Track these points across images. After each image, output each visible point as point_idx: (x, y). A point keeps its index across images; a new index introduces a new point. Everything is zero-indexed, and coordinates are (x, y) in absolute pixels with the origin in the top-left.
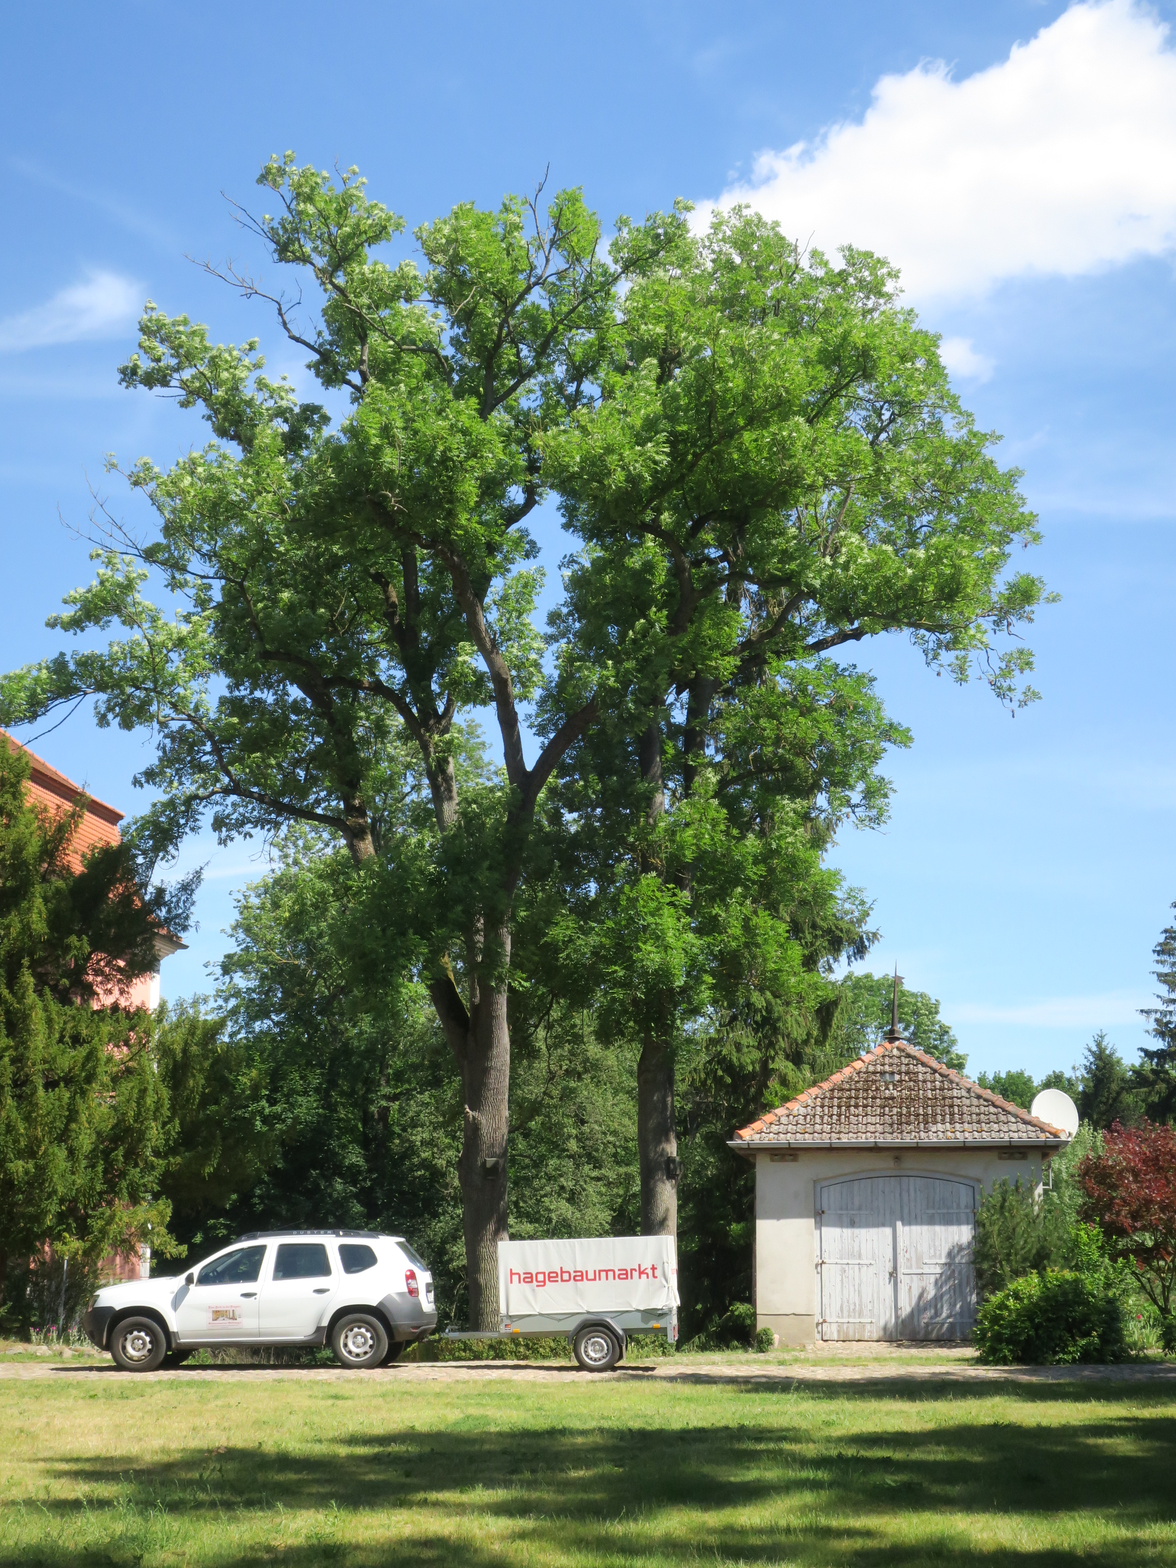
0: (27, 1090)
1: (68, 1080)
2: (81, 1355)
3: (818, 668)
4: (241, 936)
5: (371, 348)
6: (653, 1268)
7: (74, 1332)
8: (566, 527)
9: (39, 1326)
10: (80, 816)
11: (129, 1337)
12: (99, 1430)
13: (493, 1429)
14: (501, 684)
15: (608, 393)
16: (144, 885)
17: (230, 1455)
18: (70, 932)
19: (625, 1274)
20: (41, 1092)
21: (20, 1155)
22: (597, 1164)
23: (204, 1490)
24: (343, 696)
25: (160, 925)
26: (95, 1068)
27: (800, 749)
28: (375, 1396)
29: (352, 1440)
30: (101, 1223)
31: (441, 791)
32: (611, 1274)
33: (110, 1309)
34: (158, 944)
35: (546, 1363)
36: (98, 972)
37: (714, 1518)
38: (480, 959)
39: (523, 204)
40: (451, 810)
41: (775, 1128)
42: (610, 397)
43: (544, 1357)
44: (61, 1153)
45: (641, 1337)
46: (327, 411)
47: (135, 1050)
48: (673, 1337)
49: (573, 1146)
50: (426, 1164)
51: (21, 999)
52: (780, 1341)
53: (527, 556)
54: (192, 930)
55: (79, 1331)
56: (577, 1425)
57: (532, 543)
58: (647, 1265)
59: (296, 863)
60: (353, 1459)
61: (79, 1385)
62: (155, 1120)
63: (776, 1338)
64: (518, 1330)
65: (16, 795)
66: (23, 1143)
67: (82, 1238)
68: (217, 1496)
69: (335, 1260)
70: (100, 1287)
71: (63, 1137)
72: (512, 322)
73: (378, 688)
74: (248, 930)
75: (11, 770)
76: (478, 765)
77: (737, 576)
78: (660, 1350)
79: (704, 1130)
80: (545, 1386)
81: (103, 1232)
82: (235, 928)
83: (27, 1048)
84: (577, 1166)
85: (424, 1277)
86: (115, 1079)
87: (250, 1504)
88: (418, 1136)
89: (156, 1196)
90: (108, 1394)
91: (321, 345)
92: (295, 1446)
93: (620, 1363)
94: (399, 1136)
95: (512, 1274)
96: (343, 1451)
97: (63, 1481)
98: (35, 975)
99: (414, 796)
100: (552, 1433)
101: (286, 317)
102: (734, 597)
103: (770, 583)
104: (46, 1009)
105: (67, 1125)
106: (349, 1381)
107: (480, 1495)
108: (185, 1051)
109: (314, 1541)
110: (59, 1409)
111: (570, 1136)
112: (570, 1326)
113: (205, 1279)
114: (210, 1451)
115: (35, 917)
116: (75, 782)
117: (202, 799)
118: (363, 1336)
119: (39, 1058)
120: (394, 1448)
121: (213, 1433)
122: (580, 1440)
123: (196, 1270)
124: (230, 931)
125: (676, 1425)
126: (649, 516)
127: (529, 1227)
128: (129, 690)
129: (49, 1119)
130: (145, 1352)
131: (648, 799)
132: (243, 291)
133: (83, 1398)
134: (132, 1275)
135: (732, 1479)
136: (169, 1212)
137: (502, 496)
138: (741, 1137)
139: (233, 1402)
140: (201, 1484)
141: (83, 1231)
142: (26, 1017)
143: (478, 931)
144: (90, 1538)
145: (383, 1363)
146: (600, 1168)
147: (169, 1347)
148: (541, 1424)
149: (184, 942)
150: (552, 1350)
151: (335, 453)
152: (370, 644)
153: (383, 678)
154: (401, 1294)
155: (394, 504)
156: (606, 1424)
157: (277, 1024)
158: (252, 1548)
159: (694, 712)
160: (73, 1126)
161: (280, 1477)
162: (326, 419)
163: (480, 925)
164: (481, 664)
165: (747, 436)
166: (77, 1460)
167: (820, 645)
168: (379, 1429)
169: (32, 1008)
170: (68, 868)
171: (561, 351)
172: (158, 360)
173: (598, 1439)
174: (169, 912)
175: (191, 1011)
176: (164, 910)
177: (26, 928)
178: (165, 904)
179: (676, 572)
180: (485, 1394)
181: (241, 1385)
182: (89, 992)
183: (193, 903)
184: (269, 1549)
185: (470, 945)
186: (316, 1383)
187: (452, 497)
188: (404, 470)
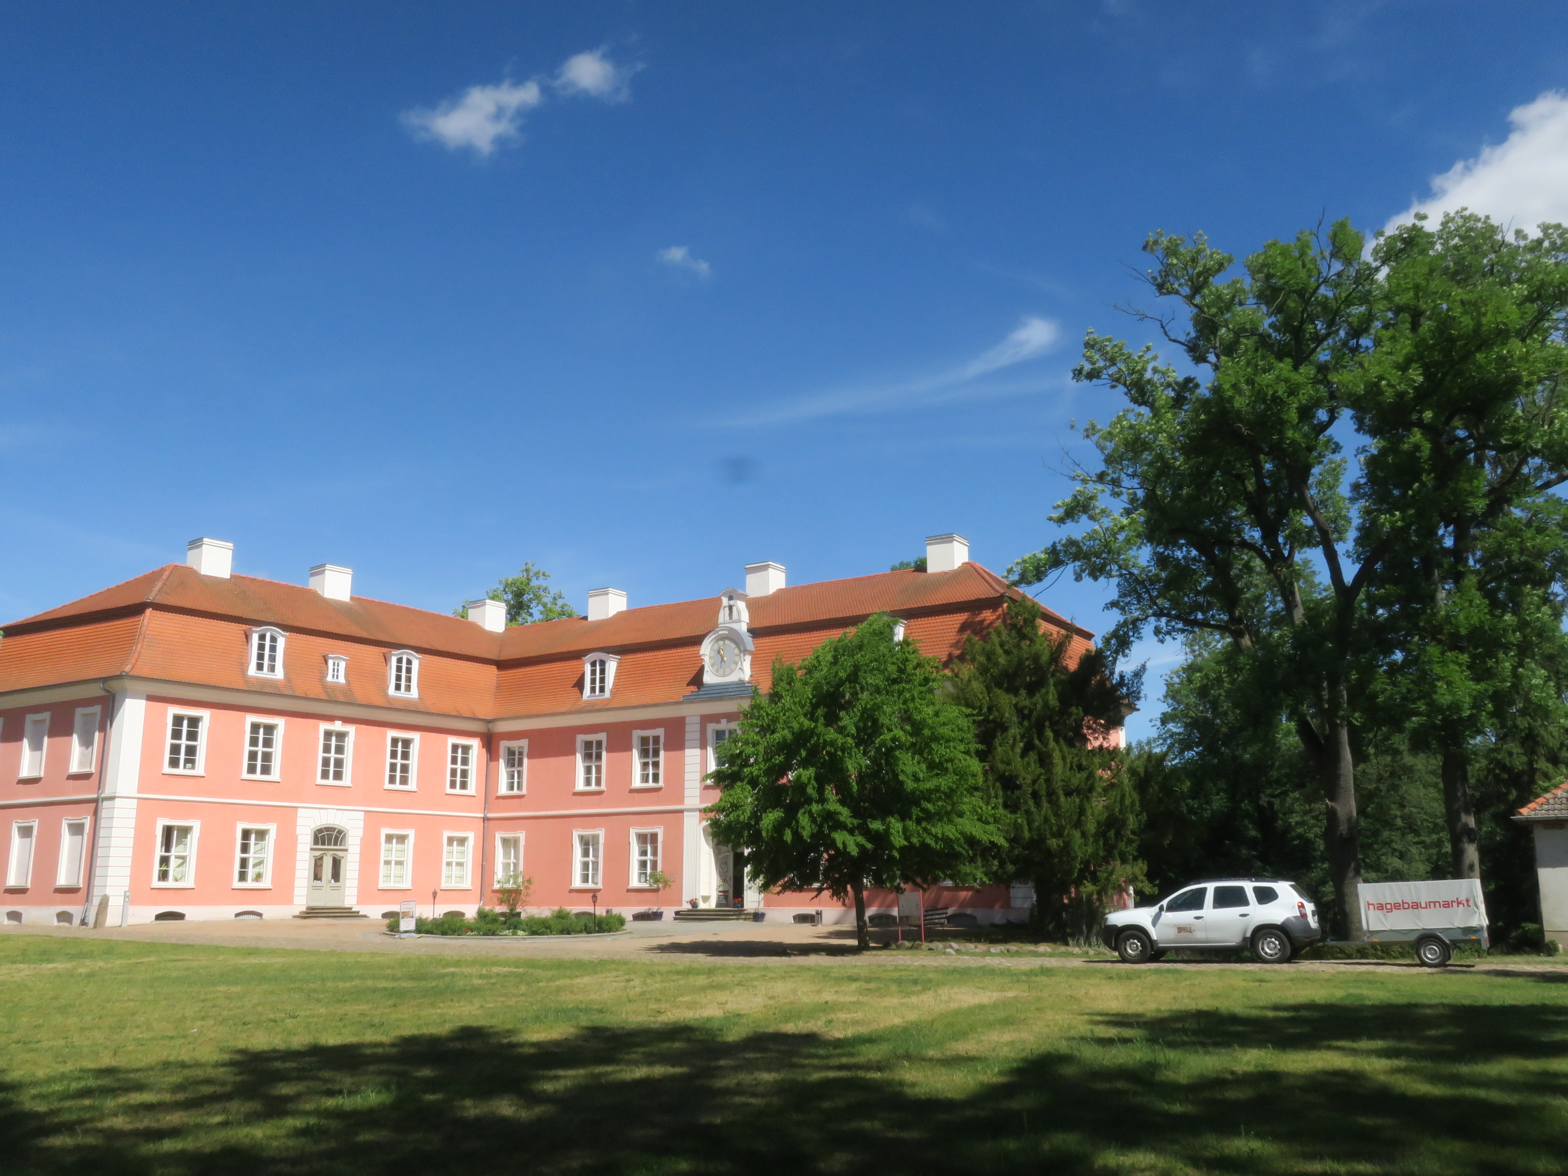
0: (1054, 798)
1: (1078, 791)
2: (1099, 953)
3: (1546, 501)
4: (1170, 701)
5: (1220, 339)
6: (1468, 901)
7: (1094, 940)
8: (1358, 430)
9: (1073, 936)
10: (1071, 637)
11: (1128, 943)
12: (1117, 998)
13: (1368, 1003)
14: (1324, 534)
15: (1378, 342)
16: (1112, 673)
17: (1200, 1014)
18: (1071, 705)
19: (1447, 905)
20: (1062, 799)
21: (1054, 836)
22: (1417, 833)
23: (1187, 1035)
24: (1222, 550)
25: (1123, 698)
26: (1093, 784)
27: (1540, 555)
28: (1286, 980)
29: (1276, 1008)
30: (1105, 875)
31: (1290, 605)
32: (1437, 904)
33: (1115, 926)
34: (1124, 710)
35: (1398, 962)
36: (1089, 728)
37: (1534, 1065)
38: (1326, 706)
39: (1311, 234)
40: (1299, 615)
41: (1545, 807)
42: (1379, 345)
43: (1395, 958)
44: (1077, 834)
45: (1462, 945)
46: (1198, 380)
47: (1115, 772)
48: (1485, 945)
49: (1399, 822)
50: (1300, 837)
51: (1046, 745)
52: (1564, 949)
53: (1334, 452)
54: (1143, 700)
55: (1097, 939)
56: (1425, 1001)
57: (1337, 444)
58: (1463, 898)
59: (1200, 655)
60: (1276, 1020)
61: (1101, 971)
62: (1132, 813)
63: (1560, 946)
64: (1376, 940)
65: (1034, 628)
66: (1055, 829)
67: (1095, 884)
68: (1194, 1039)
69: (1251, 896)
70: (1106, 914)
71: (1078, 824)
72: (1309, 309)
73: (1245, 545)
74: (1173, 698)
75: (1029, 613)
76: (1313, 585)
77: (1481, 447)
78: (1476, 954)
79: (1492, 810)
80: (1399, 976)
81: (1107, 879)
82: (1165, 697)
83: (1052, 774)
84: (1403, 835)
85: (1310, 907)
86: (1105, 790)
87: (1216, 1044)
88: (1294, 819)
89: (1135, 859)
90: (1119, 976)
91: (1189, 342)
92: (1239, 1009)
93: (1448, 963)
94: (1282, 819)
95: (1369, 904)
96: (1271, 1014)
97: (1100, 1027)
98: (1054, 731)
99: (1271, 609)
100: (1409, 1006)
101: (1166, 328)
102: (1480, 461)
103: (1502, 449)
104: (1061, 750)
105: (1079, 818)
106: (1268, 971)
107: (1364, 1044)
108: (1146, 772)
109: (1260, 1069)
110: (1091, 985)
111: (1396, 816)
112: (1413, 937)
113: (1171, 908)
114: (1186, 1012)
115: (1051, 697)
116: (1067, 618)
117: (1141, 620)
118: (1274, 943)
119: (1059, 779)
120: (1304, 1013)
121: (1186, 1000)
122: (1429, 1011)
123: (1165, 903)
124: (1162, 699)
125: (1496, 1003)
126: (1414, 417)
127: (1373, 875)
128: (1094, 559)
129: (1068, 814)
130: (1138, 952)
131: (1432, 598)
132: (1138, 317)
133: (1105, 979)
134: (1124, 907)
135: (1543, 1039)
136: (1145, 868)
137: (1314, 416)
138: (1520, 814)
139: (1196, 982)
140: (1184, 1031)
141: (1095, 880)
142: (1050, 756)
143: (1324, 689)
144: (1121, 1061)
145: (1288, 960)
146: (1419, 836)
147: (1152, 949)
148: (1401, 1000)
149: (1137, 707)
150: (1400, 953)
151: (1205, 404)
152: (1236, 518)
153: (1246, 537)
154: (1296, 917)
155: (1245, 431)
156: (1445, 1001)
157: (1197, 753)
158: (1222, 1072)
159: (1459, 537)
160: (1083, 818)
161: (1232, 1028)
162: (1197, 386)
163: (1325, 684)
164: (1308, 521)
165: (1480, 357)
166: (1107, 1015)
167: (1548, 485)
168: (1291, 1001)
169: (1053, 750)
170: (1066, 668)
171: (1343, 321)
172: (1094, 363)
173: (1441, 1010)
174: (1128, 689)
175: (1146, 748)
176: (1125, 689)
177: (1046, 704)
178: (1125, 685)
179: (1437, 449)
180: (1358, 979)
181: (1201, 973)
182: (1085, 740)
183: (1142, 684)
184: (1233, 1073)
185: (1320, 698)
186: (1247, 972)
187: (1282, 422)
188: (1249, 409)
